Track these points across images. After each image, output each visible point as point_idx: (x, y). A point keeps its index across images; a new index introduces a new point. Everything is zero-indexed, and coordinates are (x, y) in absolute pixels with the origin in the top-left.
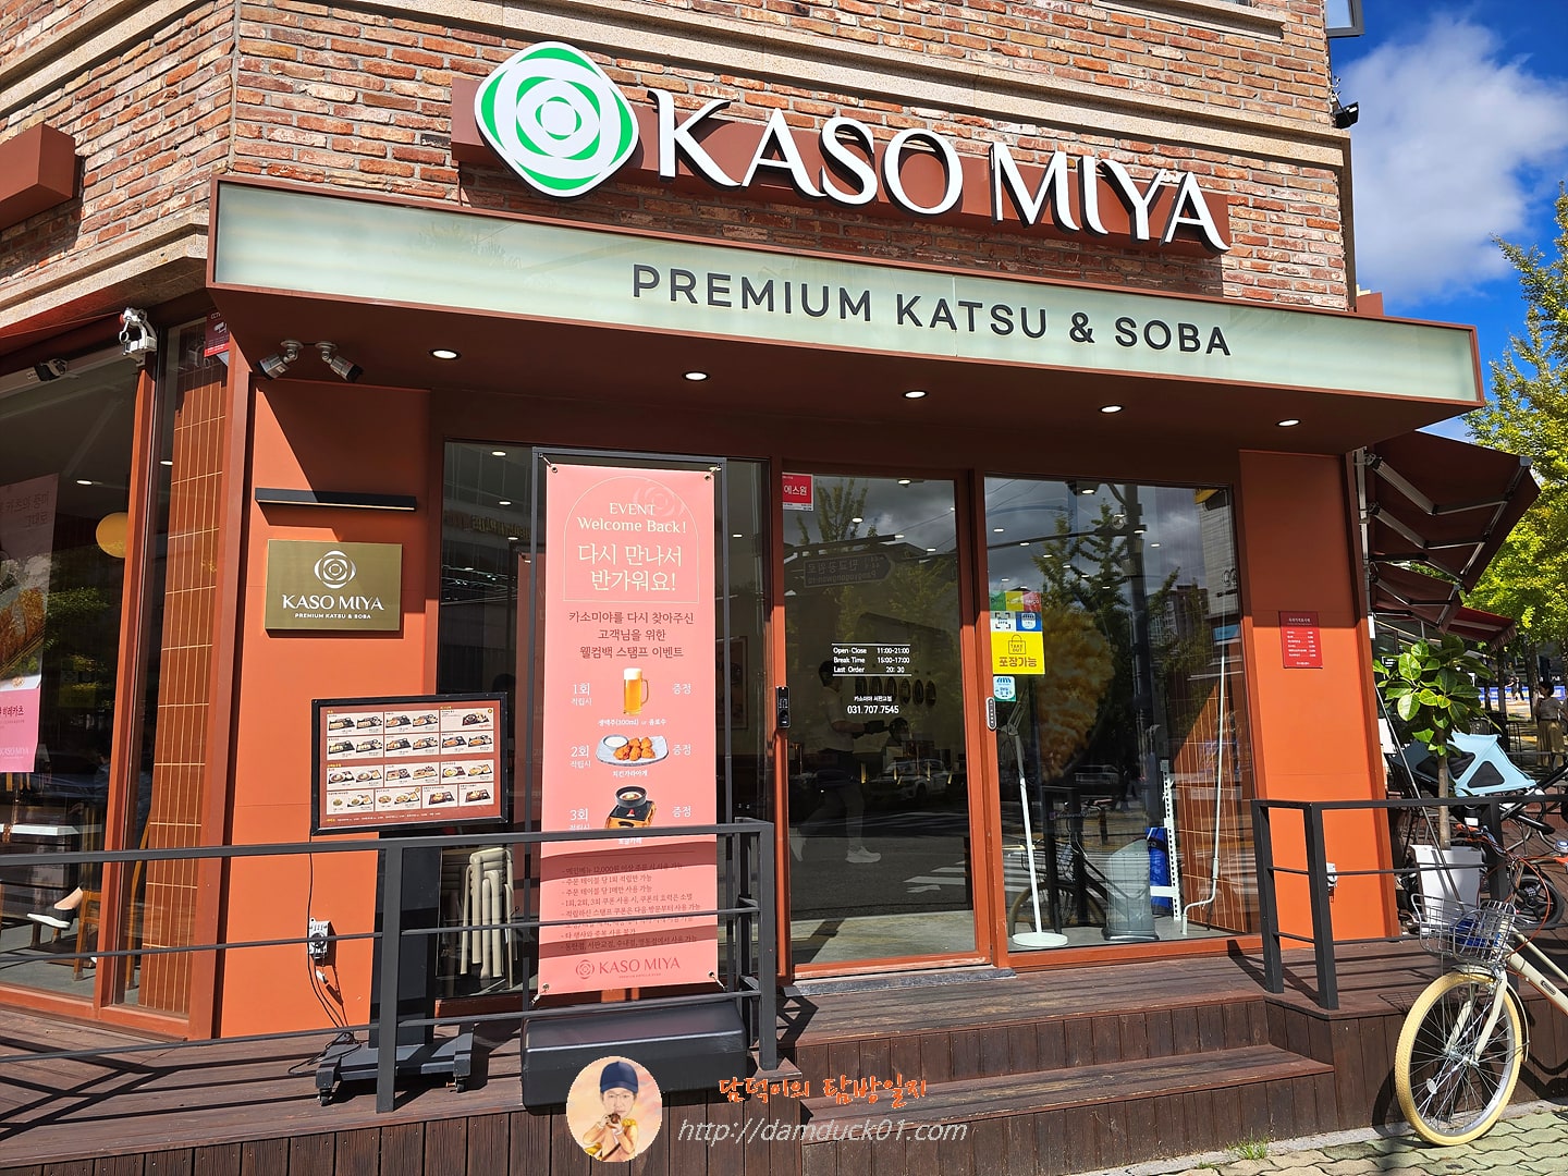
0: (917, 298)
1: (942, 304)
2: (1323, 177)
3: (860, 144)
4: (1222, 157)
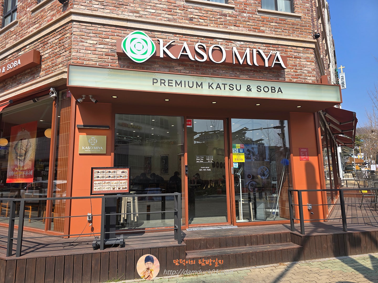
0: (213, 83)
1: (218, 84)
2: (310, 50)
3: (203, 49)
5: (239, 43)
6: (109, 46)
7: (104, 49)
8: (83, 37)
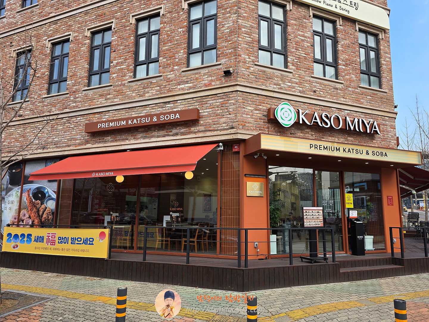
0: (346, 148)
1: (349, 149)
2: (393, 119)
3: (327, 117)
4: (378, 116)
5: (346, 111)
6: (262, 112)
7: (258, 114)
8: (245, 104)
